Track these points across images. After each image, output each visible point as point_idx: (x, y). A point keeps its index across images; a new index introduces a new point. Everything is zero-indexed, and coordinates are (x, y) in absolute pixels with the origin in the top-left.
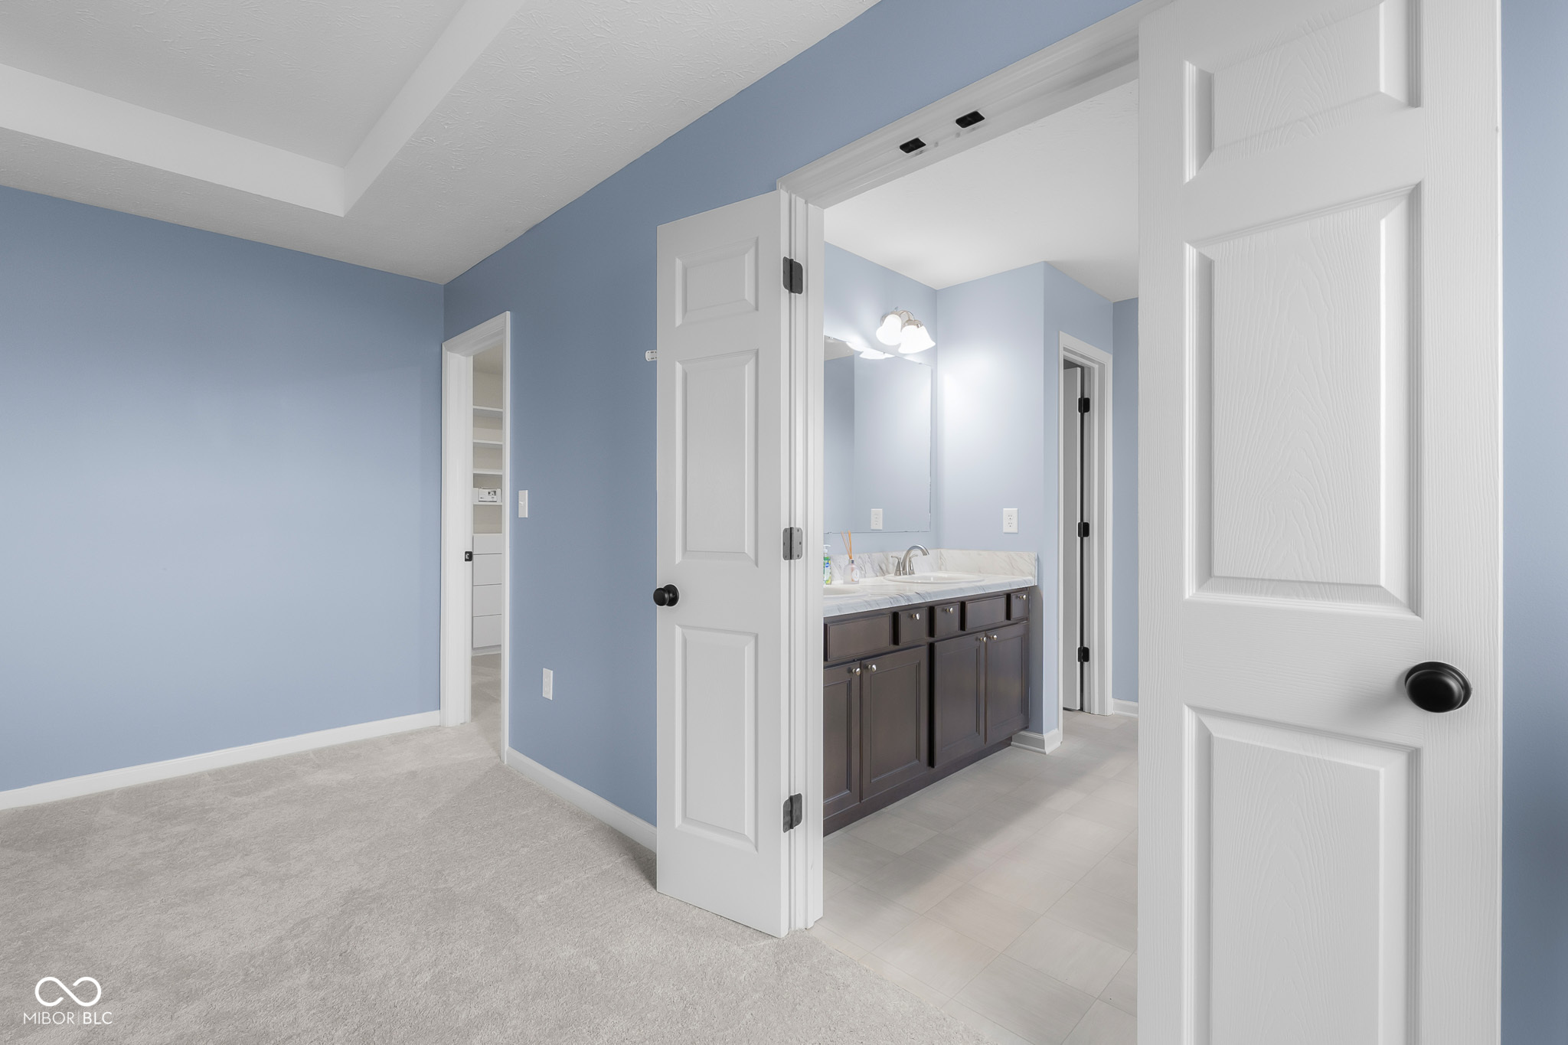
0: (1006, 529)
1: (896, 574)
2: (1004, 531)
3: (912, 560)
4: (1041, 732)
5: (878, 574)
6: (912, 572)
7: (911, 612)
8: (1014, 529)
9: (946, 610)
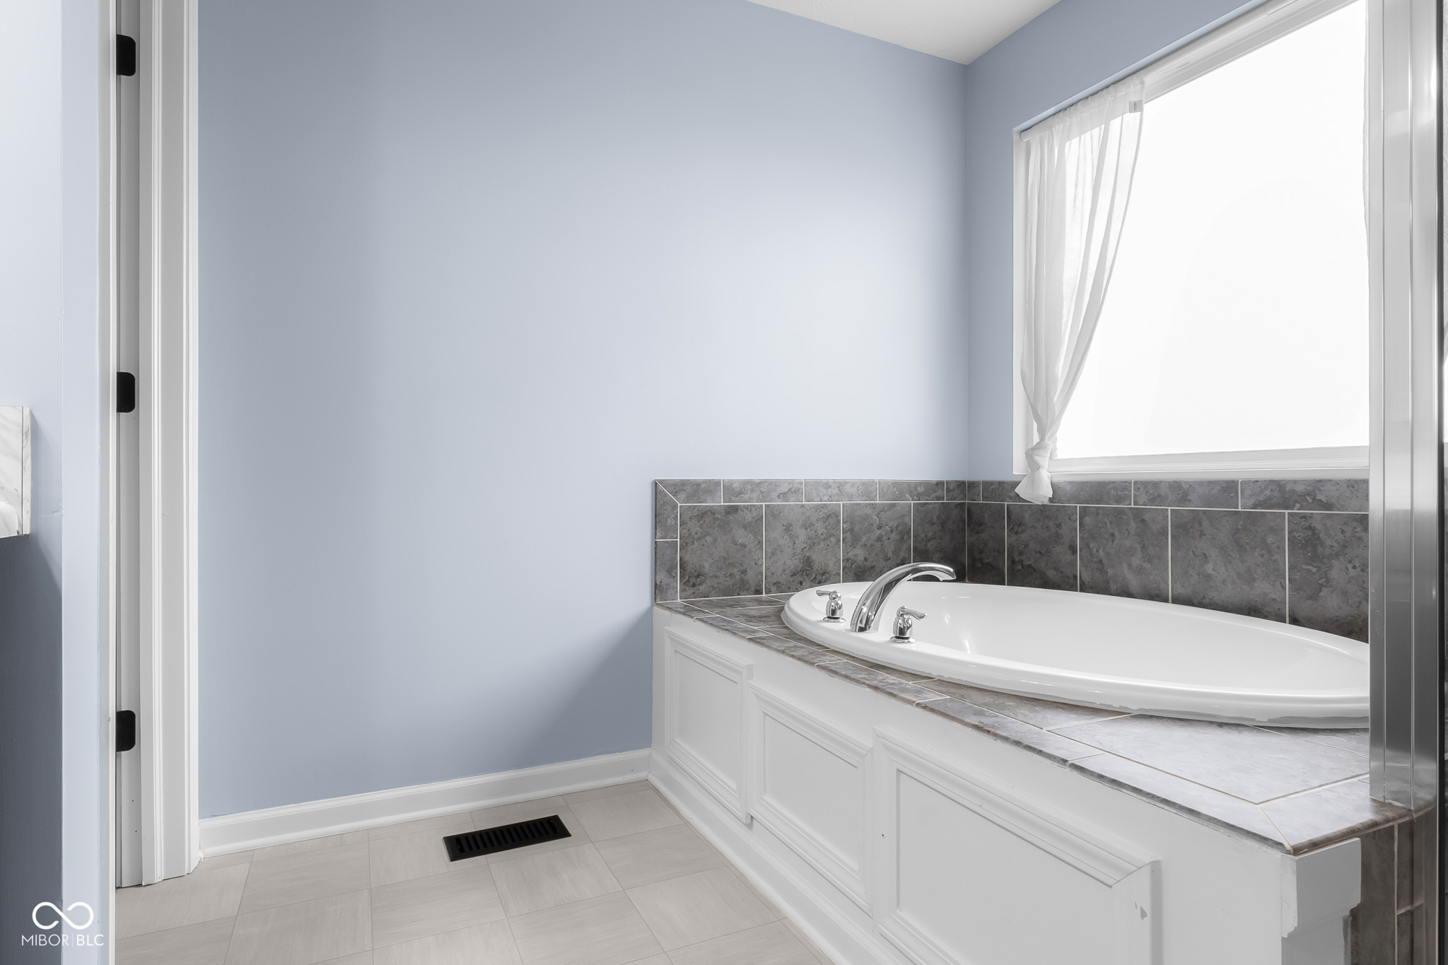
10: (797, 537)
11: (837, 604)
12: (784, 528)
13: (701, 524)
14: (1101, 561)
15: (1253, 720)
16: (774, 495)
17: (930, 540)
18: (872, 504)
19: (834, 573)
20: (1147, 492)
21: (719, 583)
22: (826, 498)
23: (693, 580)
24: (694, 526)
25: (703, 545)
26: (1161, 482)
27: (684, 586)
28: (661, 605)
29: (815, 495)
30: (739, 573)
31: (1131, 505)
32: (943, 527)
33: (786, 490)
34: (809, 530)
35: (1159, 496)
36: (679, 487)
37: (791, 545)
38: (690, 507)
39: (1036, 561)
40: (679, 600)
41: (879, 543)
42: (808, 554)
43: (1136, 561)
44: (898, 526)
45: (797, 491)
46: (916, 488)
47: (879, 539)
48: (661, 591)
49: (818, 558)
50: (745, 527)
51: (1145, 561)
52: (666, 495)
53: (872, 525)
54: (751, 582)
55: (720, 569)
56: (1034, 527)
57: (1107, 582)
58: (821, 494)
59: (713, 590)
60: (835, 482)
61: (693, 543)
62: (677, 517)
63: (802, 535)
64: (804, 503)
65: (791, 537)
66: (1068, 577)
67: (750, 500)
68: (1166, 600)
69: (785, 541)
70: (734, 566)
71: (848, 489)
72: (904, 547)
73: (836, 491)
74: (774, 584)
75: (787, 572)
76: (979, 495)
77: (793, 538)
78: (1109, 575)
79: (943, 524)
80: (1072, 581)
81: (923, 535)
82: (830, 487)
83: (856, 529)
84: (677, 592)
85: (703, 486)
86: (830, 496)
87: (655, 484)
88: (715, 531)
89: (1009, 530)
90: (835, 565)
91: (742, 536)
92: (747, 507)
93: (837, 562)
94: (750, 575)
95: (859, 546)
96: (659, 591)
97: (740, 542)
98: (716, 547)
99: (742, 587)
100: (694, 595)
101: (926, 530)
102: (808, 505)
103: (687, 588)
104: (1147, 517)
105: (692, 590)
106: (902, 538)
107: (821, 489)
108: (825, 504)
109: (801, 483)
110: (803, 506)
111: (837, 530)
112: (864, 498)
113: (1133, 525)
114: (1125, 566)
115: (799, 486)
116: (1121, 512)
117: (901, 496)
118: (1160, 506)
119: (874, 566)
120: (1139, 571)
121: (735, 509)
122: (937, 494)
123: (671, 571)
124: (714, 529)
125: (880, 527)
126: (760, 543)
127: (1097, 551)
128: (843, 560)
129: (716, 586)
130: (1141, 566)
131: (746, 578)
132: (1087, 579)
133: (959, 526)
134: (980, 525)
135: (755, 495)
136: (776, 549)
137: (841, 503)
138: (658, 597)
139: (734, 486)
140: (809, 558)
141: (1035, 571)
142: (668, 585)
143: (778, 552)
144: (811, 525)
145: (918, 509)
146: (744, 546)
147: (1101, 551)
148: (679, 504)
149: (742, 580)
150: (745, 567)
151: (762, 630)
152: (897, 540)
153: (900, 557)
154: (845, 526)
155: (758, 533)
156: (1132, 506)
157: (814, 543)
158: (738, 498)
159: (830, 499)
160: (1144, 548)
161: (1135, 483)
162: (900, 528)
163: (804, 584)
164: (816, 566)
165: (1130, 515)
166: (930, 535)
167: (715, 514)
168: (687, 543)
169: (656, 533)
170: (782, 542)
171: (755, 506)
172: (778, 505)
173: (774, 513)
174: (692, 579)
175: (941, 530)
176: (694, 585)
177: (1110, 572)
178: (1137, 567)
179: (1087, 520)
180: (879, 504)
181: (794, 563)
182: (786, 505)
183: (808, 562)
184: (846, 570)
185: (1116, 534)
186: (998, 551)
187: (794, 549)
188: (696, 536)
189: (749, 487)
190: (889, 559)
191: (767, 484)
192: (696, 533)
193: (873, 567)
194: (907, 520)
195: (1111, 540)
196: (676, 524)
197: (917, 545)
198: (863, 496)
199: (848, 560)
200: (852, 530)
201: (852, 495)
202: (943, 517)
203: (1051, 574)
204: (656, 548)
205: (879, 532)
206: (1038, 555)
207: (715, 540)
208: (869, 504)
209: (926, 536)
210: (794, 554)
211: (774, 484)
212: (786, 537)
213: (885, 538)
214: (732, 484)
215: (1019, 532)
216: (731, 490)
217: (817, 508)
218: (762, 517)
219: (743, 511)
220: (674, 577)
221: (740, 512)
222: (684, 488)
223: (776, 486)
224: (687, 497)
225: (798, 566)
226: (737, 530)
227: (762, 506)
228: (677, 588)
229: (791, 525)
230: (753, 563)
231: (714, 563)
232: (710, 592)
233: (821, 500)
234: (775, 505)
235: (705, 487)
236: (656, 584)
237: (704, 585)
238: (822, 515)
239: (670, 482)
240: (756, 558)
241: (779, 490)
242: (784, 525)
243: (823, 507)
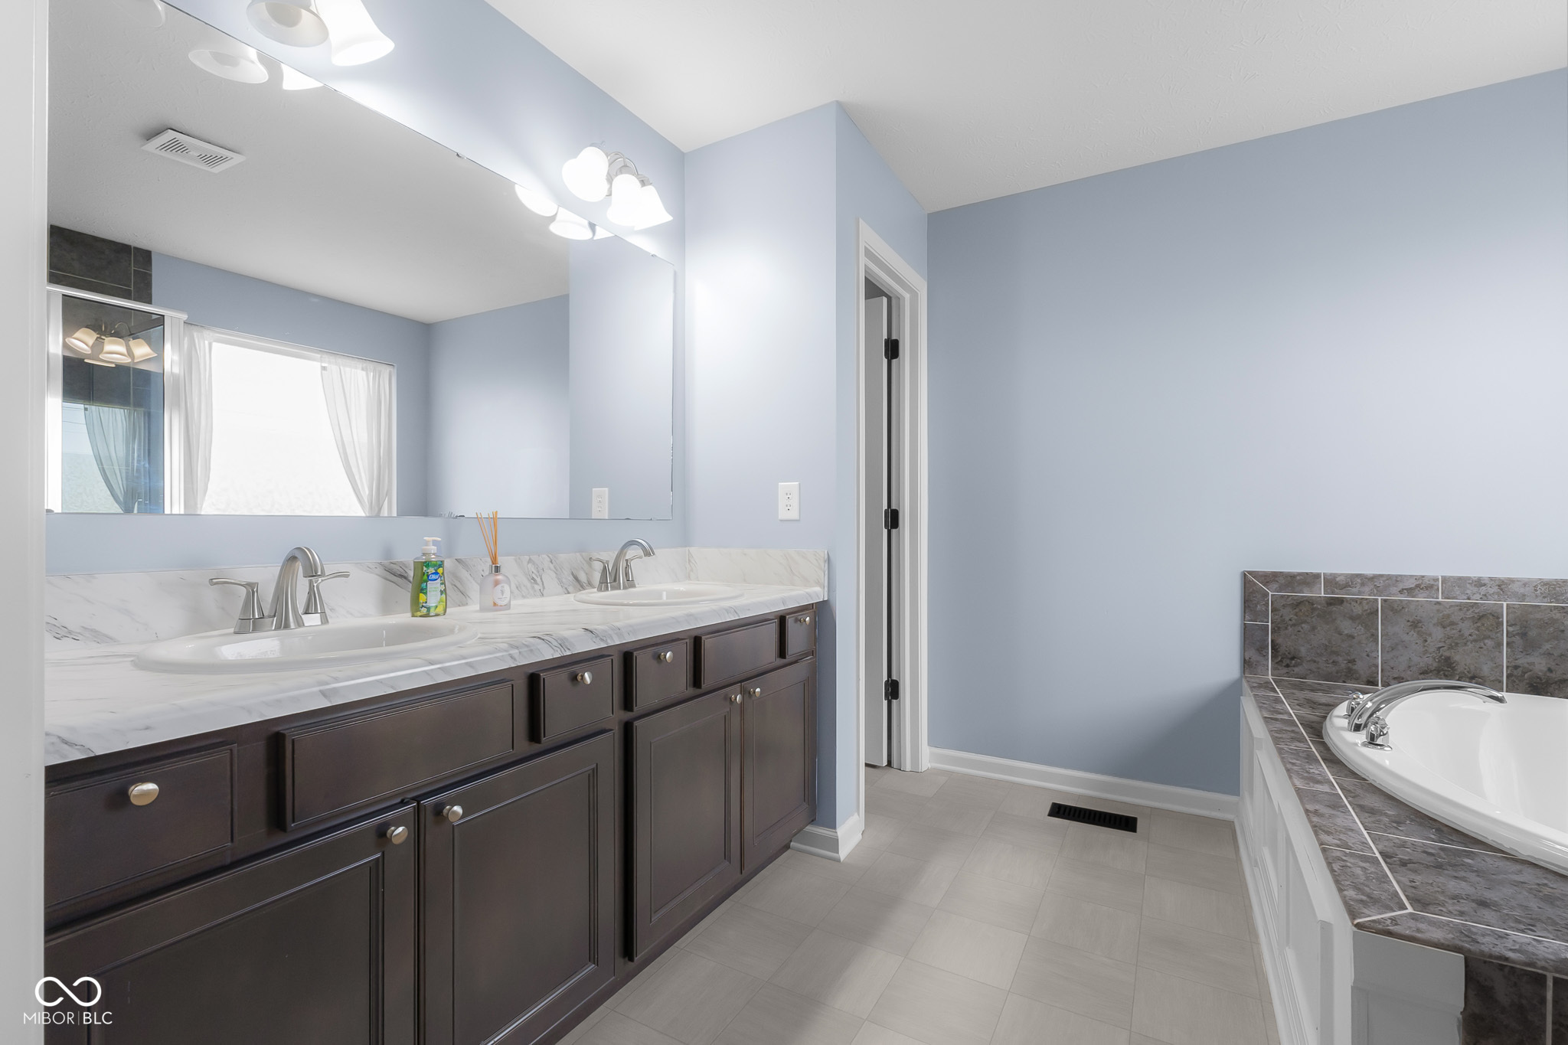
0: (783, 514)
1: (600, 590)
2: (780, 518)
3: (633, 564)
4: (832, 824)
5: (570, 589)
6: (630, 583)
7: (575, 668)
8: (794, 514)
9: (659, 657)
10: (1430, 635)
12: (1409, 624)
13: (1297, 613)
16: (1394, 590)
19: (1492, 678)
21: (1319, 668)
22: (1477, 596)
24: (1288, 614)
25: (1299, 631)
27: (1276, 666)
28: (1246, 677)
29: (1458, 592)
30: (1345, 662)
33: (1412, 586)
34: (1448, 629)
36: (1270, 578)
37: (1420, 642)
38: (1282, 596)
40: (1270, 677)
42: (1447, 654)
45: (1431, 587)
48: (1251, 666)
49: (1463, 658)
50: (1353, 618)
52: (1255, 584)
55: (1321, 655)
58: (1468, 592)
59: (1310, 673)
61: (1286, 628)
62: (1268, 604)
63: (1438, 633)
64: (1440, 600)
65: (1420, 633)
67: (1360, 593)
69: (1410, 637)
70: (1338, 655)
71: (1516, 588)
73: (1494, 589)
75: (1414, 669)
77: (1424, 635)
82: (1484, 585)
83: (1533, 633)
84: (1268, 669)
85: (1298, 578)
86: (1485, 595)
87: (1244, 575)
88: (1313, 619)
90: (1494, 670)
91: (1347, 627)
92: (1355, 600)
93: (1497, 667)
94: (1360, 667)
95: (1536, 654)
96: (1247, 664)
97: (1346, 632)
98: (1314, 635)
100: (1289, 674)
102: (1448, 602)
103: (1280, 667)
105: (1285, 670)
107: (1468, 586)
108: (1476, 603)
109: (1434, 580)
110: (1438, 603)
111: (1497, 633)
112: (1546, 600)
115: (1432, 582)
121: (1341, 601)
123: (1261, 649)
124: (1312, 618)
126: (1374, 637)
128: (1508, 667)
129: (1315, 670)
131: (1355, 667)
135: (1367, 589)
136: (1397, 644)
137: (1504, 603)
138: (1247, 671)
139: (1337, 579)
140: (1448, 659)
142: (1258, 662)
143: (1400, 647)
144: (1453, 624)
146: (1351, 636)
148: (1270, 593)
149: (1350, 669)
150: (1353, 657)
154: (1511, 629)
155: (1370, 626)
157: (1457, 644)
158: (1344, 591)
159: (1485, 598)
164: (1461, 667)
167: (1313, 604)
168: (1279, 628)
169: (1245, 617)
170: (1406, 638)
171: (1367, 599)
172: (1401, 600)
173: (1391, 608)
174: (1285, 660)
176: (1288, 666)
181: (1426, 660)
182: (1412, 601)
183: (1447, 662)
184: (1513, 679)
187: (1425, 646)
188: (1290, 622)
189: (1359, 581)
191: (1384, 579)
192: (1290, 620)
196: (1267, 610)
198: (1545, 597)
199: (1516, 667)
200: (1523, 635)
201: (1524, 595)
204: (1245, 629)
207: (1314, 628)
208: (1556, 607)
210: (1426, 652)
211: (1395, 580)
212: (1412, 632)
214: (1335, 577)
216: (1331, 581)
217: (1461, 607)
218: (1377, 610)
219: (1350, 604)
220: (1265, 656)
221: (1345, 603)
222: (1276, 579)
223: (1397, 581)
224: (1280, 587)
225: (1432, 665)
226: (1341, 621)
227: (1377, 600)
228: (1268, 666)
229: (1419, 622)
230: (1365, 655)
231: (1312, 649)
232: (1307, 675)
233: (1469, 599)
234: (1395, 601)
235: (1301, 579)
236: (1245, 660)
237: (1300, 667)
238: (1469, 614)
239: (1260, 574)
240: (1368, 650)
241: (1401, 586)
242: (1408, 621)
243: (1472, 607)
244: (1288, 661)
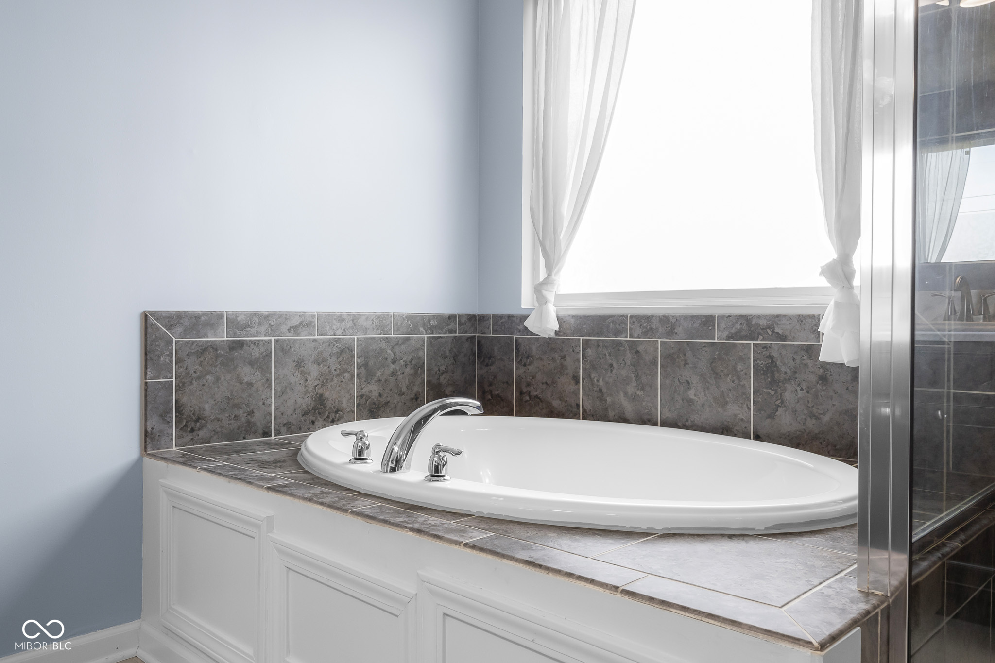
10: (309, 374)
11: (365, 444)
12: (295, 364)
13: (201, 362)
14: (601, 390)
15: (754, 529)
16: (284, 328)
17: (442, 374)
18: (387, 338)
19: (348, 410)
20: (641, 325)
21: (222, 427)
22: (340, 331)
23: (191, 425)
24: (193, 365)
25: (203, 385)
26: (653, 316)
27: (181, 432)
28: (153, 456)
29: (328, 329)
30: (245, 415)
31: (627, 337)
32: (455, 360)
33: (297, 323)
34: (321, 366)
35: (651, 329)
36: (173, 320)
37: (302, 382)
38: (187, 342)
39: (542, 392)
40: (175, 448)
41: (394, 378)
42: (320, 392)
43: (631, 389)
44: (412, 359)
45: (309, 324)
46: (429, 321)
47: (394, 374)
48: (153, 439)
49: (330, 394)
50: (251, 364)
51: (638, 389)
52: (158, 329)
53: (387, 359)
54: (259, 424)
55: (223, 411)
56: (541, 359)
57: (606, 409)
58: (334, 327)
59: (214, 434)
60: (349, 314)
61: (191, 383)
62: (172, 353)
63: (314, 371)
64: (316, 337)
65: (303, 373)
66: (571, 406)
67: (258, 334)
68: (656, 424)
69: (295, 378)
70: (239, 407)
71: (362, 322)
72: (419, 380)
73: (350, 324)
74: (284, 425)
75: (298, 411)
76: (489, 328)
77: (305, 375)
78: (608, 402)
79: (455, 357)
80: (575, 410)
81: (436, 369)
82: (344, 320)
83: (371, 363)
84: (172, 439)
85: (203, 318)
86: (344, 330)
87: (145, 316)
88: (217, 368)
89: (518, 362)
90: (349, 402)
91: (247, 373)
92: (253, 342)
93: (351, 399)
94: (258, 418)
95: (373, 382)
96: (150, 438)
97: (246, 380)
98: (218, 387)
99: (249, 429)
100: (193, 441)
101: (439, 364)
102: (321, 339)
103: (184, 434)
104: (640, 348)
105: (190, 436)
106: (416, 373)
107: (334, 321)
108: (339, 338)
109: (313, 316)
110: (315, 340)
111: (351, 366)
112: (378, 332)
113: (629, 356)
114: (622, 394)
115: (311, 319)
116: (619, 344)
117: (415, 330)
118: (652, 338)
119: (389, 402)
120: (634, 398)
121: (241, 344)
122: (450, 327)
123: (164, 415)
124: (216, 367)
125: (394, 362)
126: (268, 380)
127: (598, 381)
128: (357, 397)
129: (219, 430)
130: (636, 393)
131: (253, 420)
132: (588, 407)
133: (470, 359)
134: (490, 358)
135: (263, 329)
136: (286, 387)
137: (356, 337)
138: (149, 446)
139: (239, 319)
140: (321, 395)
141: (542, 401)
142: (161, 431)
143: (288, 390)
144: (324, 360)
145: (431, 343)
146: (250, 384)
147: (601, 380)
148: (175, 340)
149: (249, 422)
150: (252, 407)
151: (280, 477)
152: (411, 375)
153: (414, 392)
154: (359, 361)
155: (266, 370)
156: (628, 339)
157: (327, 380)
158: (244, 332)
159: (344, 333)
160: (638, 377)
161: (631, 317)
162: (413, 362)
163: (316, 423)
164: (329, 404)
165: (627, 346)
166: (443, 368)
167: (217, 350)
168: (184, 384)
169: (146, 373)
170: (293, 379)
171: (263, 341)
172: (288, 340)
173: (284, 348)
175: (453, 363)
176: (193, 431)
177: (609, 399)
178: (632, 395)
179: (589, 351)
180: (393, 337)
181: (306, 402)
182: (297, 339)
183: (320, 400)
184: (360, 407)
185: (615, 364)
186: (507, 383)
187: (306, 386)
188: (195, 375)
189: (257, 319)
190: (403, 394)
191: (277, 317)
192: (195, 372)
193: (387, 403)
194: (421, 353)
195: (609, 370)
196: (171, 362)
197: (431, 378)
198: (377, 329)
199: (362, 396)
200: (366, 365)
201: (366, 328)
202: (455, 350)
203: (556, 403)
204: (146, 390)
205: (393, 366)
206: (544, 386)
207: (218, 379)
208: (383, 338)
209: (439, 370)
210: (306, 392)
211: (284, 317)
212: (297, 374)
213: (399, 373)
214: (237, 317)
215: (527, 364)
216: (235, 322)
217: (331, 342)
218: (271, 352)
219: (250, 346)
220: (169, 423)
221: (246, 347)
222: (181, 321)
223: (286, 319)
224: (184, 331)
225: (310, 405)
226: (242, 368)
227: (270, 341)
228: (172, 435)
229: (302, 361)
230: (261, 403)
231: (216, 404)
232: (212, 437)
233: (335, 334)
234: (285, 340)
235: (206, 320)
236: (146, 431)
237: (205, 430)
238: (335, 350)
239: (164, 314)
240: (264, 397)
241: (290, 323)
242: (294, 361)
243: (336, 342)
244: (193, 425)
